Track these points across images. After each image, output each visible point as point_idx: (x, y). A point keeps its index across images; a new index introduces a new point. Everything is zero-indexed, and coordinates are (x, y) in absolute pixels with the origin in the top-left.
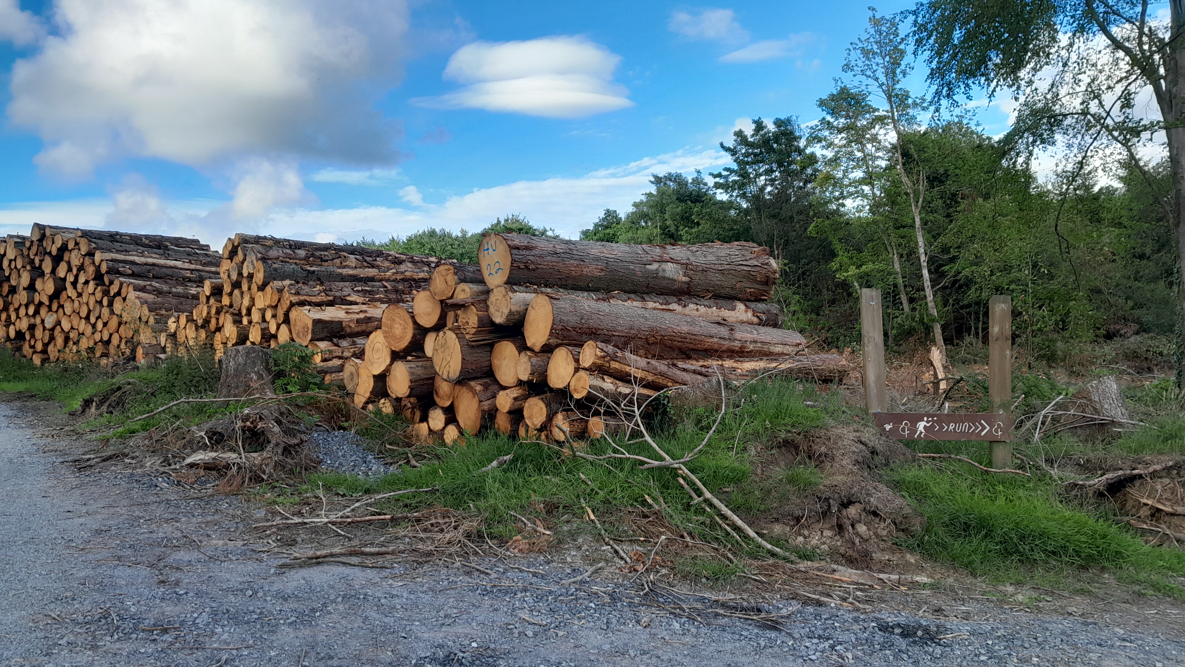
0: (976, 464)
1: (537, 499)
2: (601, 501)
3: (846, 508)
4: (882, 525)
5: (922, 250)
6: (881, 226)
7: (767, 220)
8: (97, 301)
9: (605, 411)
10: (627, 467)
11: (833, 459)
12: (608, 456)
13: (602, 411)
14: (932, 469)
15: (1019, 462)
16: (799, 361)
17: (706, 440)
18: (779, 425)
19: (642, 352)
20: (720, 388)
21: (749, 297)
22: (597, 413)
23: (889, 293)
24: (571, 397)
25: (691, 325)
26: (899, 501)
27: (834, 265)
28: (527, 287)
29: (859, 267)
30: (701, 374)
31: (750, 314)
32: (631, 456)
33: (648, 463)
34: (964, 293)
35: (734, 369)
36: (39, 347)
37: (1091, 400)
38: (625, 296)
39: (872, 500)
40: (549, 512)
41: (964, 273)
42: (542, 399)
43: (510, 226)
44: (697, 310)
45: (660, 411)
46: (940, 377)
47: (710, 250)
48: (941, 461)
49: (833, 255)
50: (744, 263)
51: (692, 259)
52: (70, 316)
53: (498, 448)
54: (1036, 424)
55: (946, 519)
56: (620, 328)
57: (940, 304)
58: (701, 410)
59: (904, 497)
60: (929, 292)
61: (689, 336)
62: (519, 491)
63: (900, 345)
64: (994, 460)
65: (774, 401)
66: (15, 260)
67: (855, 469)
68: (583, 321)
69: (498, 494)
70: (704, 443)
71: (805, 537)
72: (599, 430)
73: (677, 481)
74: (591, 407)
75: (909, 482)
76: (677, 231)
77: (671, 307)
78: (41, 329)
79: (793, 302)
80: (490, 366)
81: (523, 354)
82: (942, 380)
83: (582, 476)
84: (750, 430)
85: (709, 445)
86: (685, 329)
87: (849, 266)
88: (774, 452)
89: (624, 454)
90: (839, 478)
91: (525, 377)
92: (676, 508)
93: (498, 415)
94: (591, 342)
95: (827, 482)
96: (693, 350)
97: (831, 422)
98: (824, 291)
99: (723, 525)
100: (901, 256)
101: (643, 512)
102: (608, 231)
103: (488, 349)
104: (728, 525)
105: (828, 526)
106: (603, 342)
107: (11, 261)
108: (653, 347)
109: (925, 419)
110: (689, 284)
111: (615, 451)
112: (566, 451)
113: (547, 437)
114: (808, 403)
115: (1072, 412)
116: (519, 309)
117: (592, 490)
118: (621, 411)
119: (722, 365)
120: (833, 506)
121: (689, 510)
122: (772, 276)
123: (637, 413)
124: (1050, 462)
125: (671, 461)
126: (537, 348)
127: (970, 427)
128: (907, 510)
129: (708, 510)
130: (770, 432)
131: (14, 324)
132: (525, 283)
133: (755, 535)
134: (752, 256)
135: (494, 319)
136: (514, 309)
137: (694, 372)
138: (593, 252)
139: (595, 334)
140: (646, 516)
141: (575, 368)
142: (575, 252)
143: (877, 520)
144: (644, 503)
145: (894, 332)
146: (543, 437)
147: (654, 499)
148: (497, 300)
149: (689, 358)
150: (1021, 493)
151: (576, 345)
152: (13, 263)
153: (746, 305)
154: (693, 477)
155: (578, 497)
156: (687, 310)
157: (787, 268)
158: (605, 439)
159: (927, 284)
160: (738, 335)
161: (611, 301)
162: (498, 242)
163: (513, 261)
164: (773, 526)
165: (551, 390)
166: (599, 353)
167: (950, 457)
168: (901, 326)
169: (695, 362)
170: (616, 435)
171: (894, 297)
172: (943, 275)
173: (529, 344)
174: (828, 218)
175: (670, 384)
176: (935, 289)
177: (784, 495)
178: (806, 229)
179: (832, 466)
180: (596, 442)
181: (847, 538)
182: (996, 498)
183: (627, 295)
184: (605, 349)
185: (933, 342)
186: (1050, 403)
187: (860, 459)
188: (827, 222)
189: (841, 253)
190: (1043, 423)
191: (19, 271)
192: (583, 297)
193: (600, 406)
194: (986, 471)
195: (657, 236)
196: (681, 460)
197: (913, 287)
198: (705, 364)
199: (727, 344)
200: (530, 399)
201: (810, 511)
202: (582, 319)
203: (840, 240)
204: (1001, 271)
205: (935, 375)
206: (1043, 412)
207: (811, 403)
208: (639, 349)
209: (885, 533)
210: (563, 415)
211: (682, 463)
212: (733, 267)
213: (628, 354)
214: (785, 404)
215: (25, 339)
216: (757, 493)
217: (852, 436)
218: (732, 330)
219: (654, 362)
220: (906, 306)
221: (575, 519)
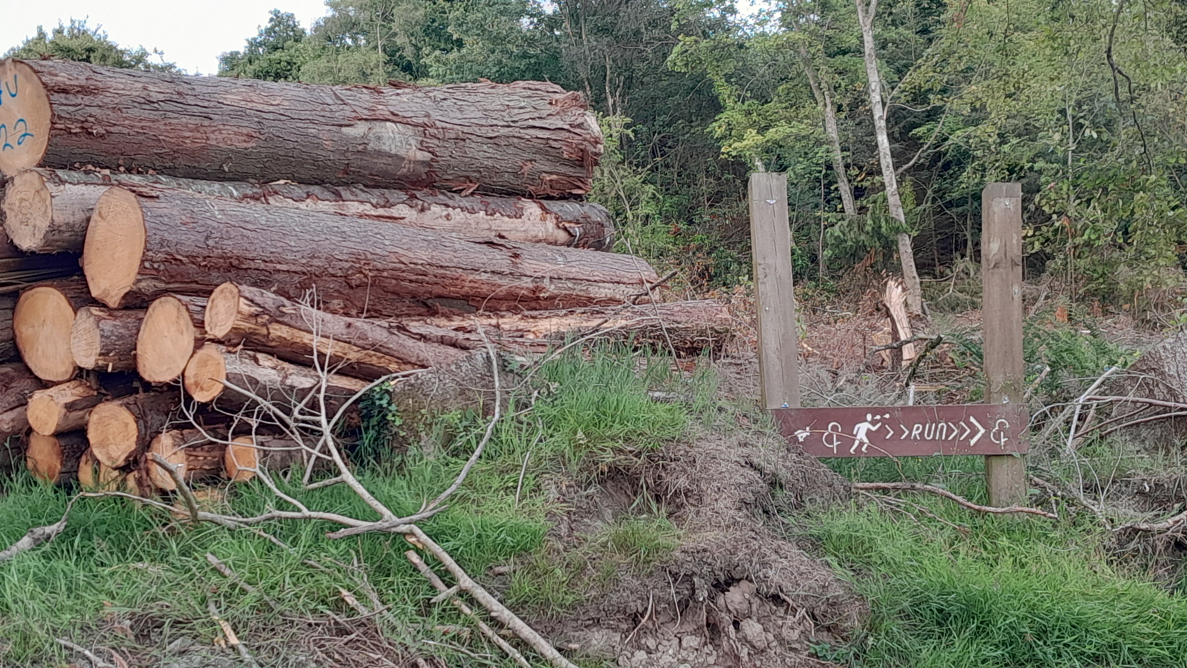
0: (960, 499)
1: (115, 610)
2: (252, 608)
3: (723, 592)
4: (790, 620)
5: (876, 97)
6: (802, 50)
7: (592, 39)
9: (261, 425)
10: (305, 534)
11: (701, 500)
12: (266, 515)
13: (255, 426)
14: (882, 512)
15: (1037, 491)
16: (642, 314)
17: (463, 475)
18: (602, 439)
19: (336, 304)
20: (490, 370)
21: (549, 191)
22: (243, 431)
23: (818, 180)
24: (189, 399)
25: (435, 248)
26: (821, 574)
27: (718, 128)
28: (87, 172)
29: (762, 130)
30: (454, 345)
31: (550, 224)
32: (314, 514)
33: (346, 526)
34: (954, 177)
35: (521, 333)
37: (1163, 373)
38: (299, 190)
39: (771, 573)
40: (142, 636)
41: (953, 139)
42: (127, 406)
43: (63, 43)
44: (448, 217)
45: (374, 421)
46: (903, 338)
47: (472, 99)
48: (898, 496)
49: (717, 107)
50: (537, 123)
51: (435, 115)
53: (33, 510)
54: (1068, 422)
55: (906, 604)
56: (290, 257)
57: (910, 200)
58: (453, 416)
59: (828, 564)
60: (889, 177)
61: (431, 270)
62: (78, 597)
63: (840, 277)
64: (994, 490)
65: (590, 394)
67: (740, 517)
68: (211, 242)
69: (31, 604)
70: (459, 480)
71: (649, 652)
72: (249, 464)
73: (406, 558)
74: (232, 420)
75: (840, 537)
76: (418, 57)
77: (394, 212)
79: (644, 197)
80: (13, 339)
81: (82, 313)
82: (907, 342)
83: (211, 558)
84: (547, 452)
85: (469, 484)
86: (423, 255)
87: (745, 128)
88: (591, 491)
89: (299, 510)
90: (710, 535)
91: (88, 362)
92: (404, 612)
93: (33, 439)
94: (227, 285)
95: (690, 544)
96: (439, 297)
97: (698, 430)
98: (702, 178)
99: (496, 638)
100: (839, 109)
101: (336, 623)
102: (277, 55)
103: (8, 304)
104: (504, 637)
105: (691, 627)
106: (254, 284)
108: (359, 293)
109: (869, 417)
110: (431, 166)
111: (281, 505)
112: (180, 509)
113: (139, 482)
114: (657, 394)
115: (1131, 397)
116: (71, 220)
117: (233, 586)
118: (292, 424)
119: (498, 326)
120: (701, 588)
121: (429, 614)
122: (591, 149)
123: (326, 428)
124: (1090, 489)
125: (395, 519)
126: (113, 301)
127: (950, 431)
128: (836, 591)
129: (466, 610)
130: (583, 453)
132: (83, 164)
133: (556, 654)
134: (553, 109)
135: (16, 242)
136: (60, 219)
137: (442, 341)
138: (230, 99)
139: (238, 268)
140: (342, 632)
141: (196, 340)
142: (191, 100)
143: (781, 611)
144: (339, 605)
145: (828, 253)
146: (131, 482)
147: (360, 596)
148: (22, 200)
149: (433, 313)
150: (1040, 548)
151: (196, 293)
153: (543, 208)
154: (436, 548)
155: (203, 601)
156: (427, 218)
157: (629, 132)
158: (261, 482)
159: (886, 161)
160: (528, 266)
161: (271, 200)
162: (20, 78)
163: (55, 118)
164: (590, 634)
165: (147, 386)
166: (245, 308)
167: (913, 488)
168: (840, 241)
169: (443, 322)
170: (285, 474)
171: (828, 186)
172: (916, 143)
173: (95, 293)
174: (705, 35)
175: (393, 367)
176: (900, 170)
177: (609, 573)
178: (665, 56)
179: (698, 513)
180: (243, 490)
181: (726, 649)
182: (996, 560)
183: (305, 188)
184: (258, 299)
185: (897, 271)
186: (1094, 381)
187: (750, 497)
188: (704, 43)
189: (730, 103)
190: (1082, 418)
192: (211, 193)
193: (249, 415)
194: (979, 511)
195: (377, 66)
196: (414, 517)
197: (860, 168)
198: (465, 324)
199: (506, 284)
200: (101, 406)
201: (658, 600)
202: (207, 238)
203: (728, 78)
204: (1019, 136)
205: (895, 333)
206: (1082, 399)
207: (662, 395)
208: (332, 297)
209: (795, 635)
210: (173, 437)
211: (416, 523)
212: (515, 132)
213: (305, 308)
214: (612, 398)
216: (558, 572)
217: (737, 453)
218: (516, 256)
219: (361, 323)
220: (848, 203)
221: (198, 647)
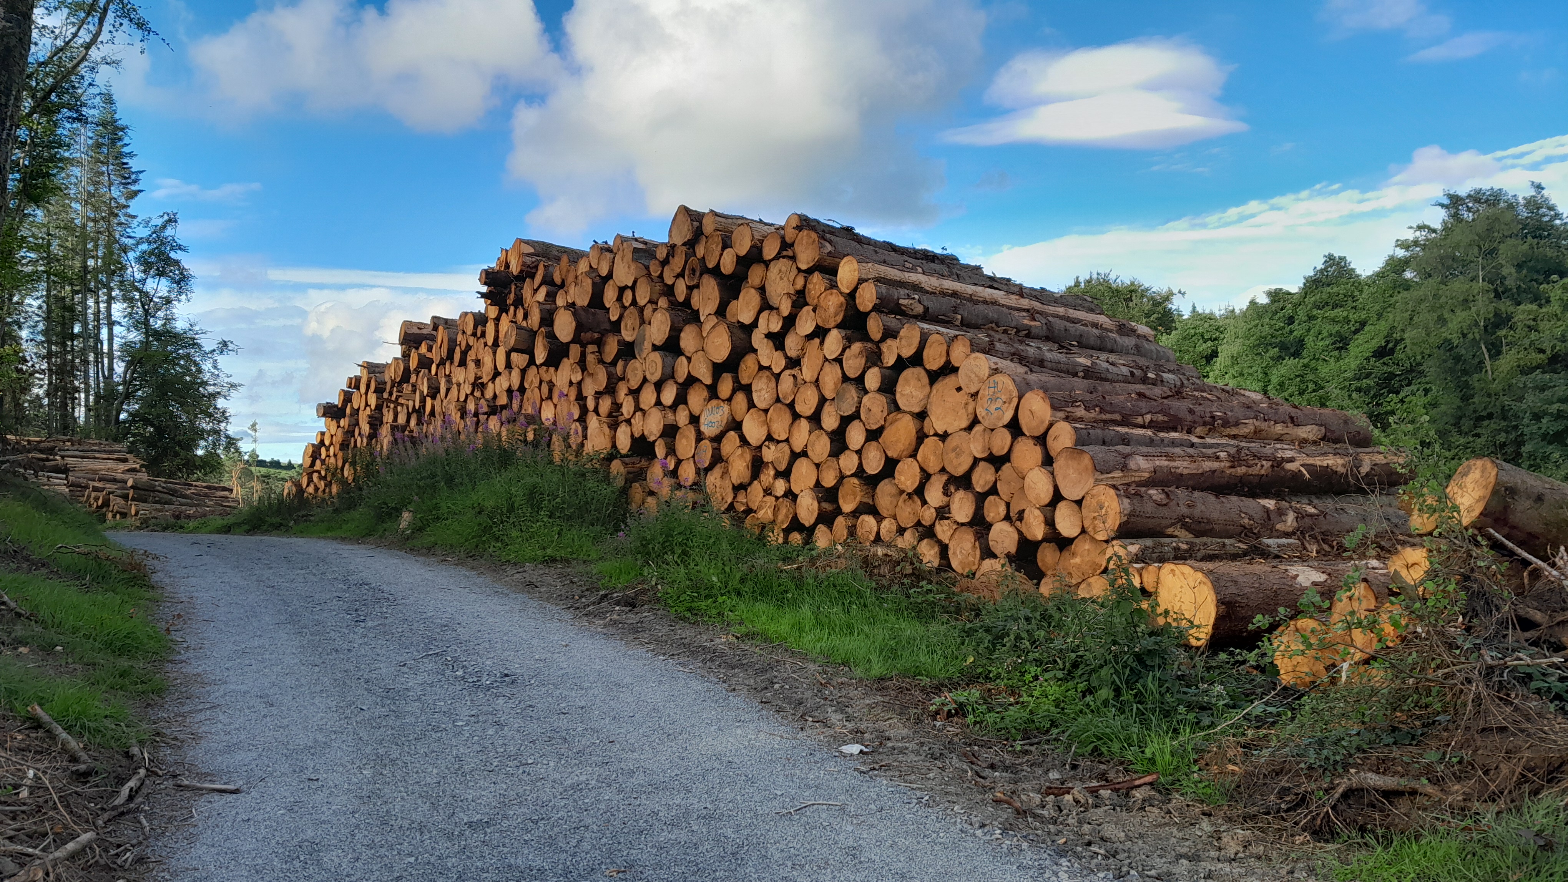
8: (845, 378)
36: (688, 473)
52: (766, 411)
66: (633, 288)
78: (692, 435)
107: (622, 290)
131: (628, 422)
152: (628, 295)
191: (641, 310)
215: (654, 456)
